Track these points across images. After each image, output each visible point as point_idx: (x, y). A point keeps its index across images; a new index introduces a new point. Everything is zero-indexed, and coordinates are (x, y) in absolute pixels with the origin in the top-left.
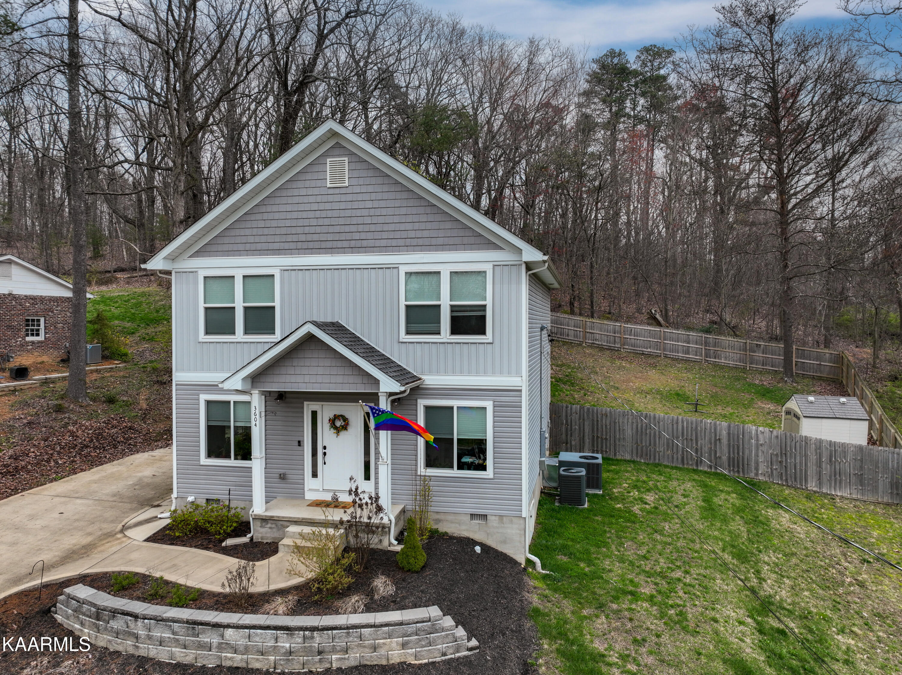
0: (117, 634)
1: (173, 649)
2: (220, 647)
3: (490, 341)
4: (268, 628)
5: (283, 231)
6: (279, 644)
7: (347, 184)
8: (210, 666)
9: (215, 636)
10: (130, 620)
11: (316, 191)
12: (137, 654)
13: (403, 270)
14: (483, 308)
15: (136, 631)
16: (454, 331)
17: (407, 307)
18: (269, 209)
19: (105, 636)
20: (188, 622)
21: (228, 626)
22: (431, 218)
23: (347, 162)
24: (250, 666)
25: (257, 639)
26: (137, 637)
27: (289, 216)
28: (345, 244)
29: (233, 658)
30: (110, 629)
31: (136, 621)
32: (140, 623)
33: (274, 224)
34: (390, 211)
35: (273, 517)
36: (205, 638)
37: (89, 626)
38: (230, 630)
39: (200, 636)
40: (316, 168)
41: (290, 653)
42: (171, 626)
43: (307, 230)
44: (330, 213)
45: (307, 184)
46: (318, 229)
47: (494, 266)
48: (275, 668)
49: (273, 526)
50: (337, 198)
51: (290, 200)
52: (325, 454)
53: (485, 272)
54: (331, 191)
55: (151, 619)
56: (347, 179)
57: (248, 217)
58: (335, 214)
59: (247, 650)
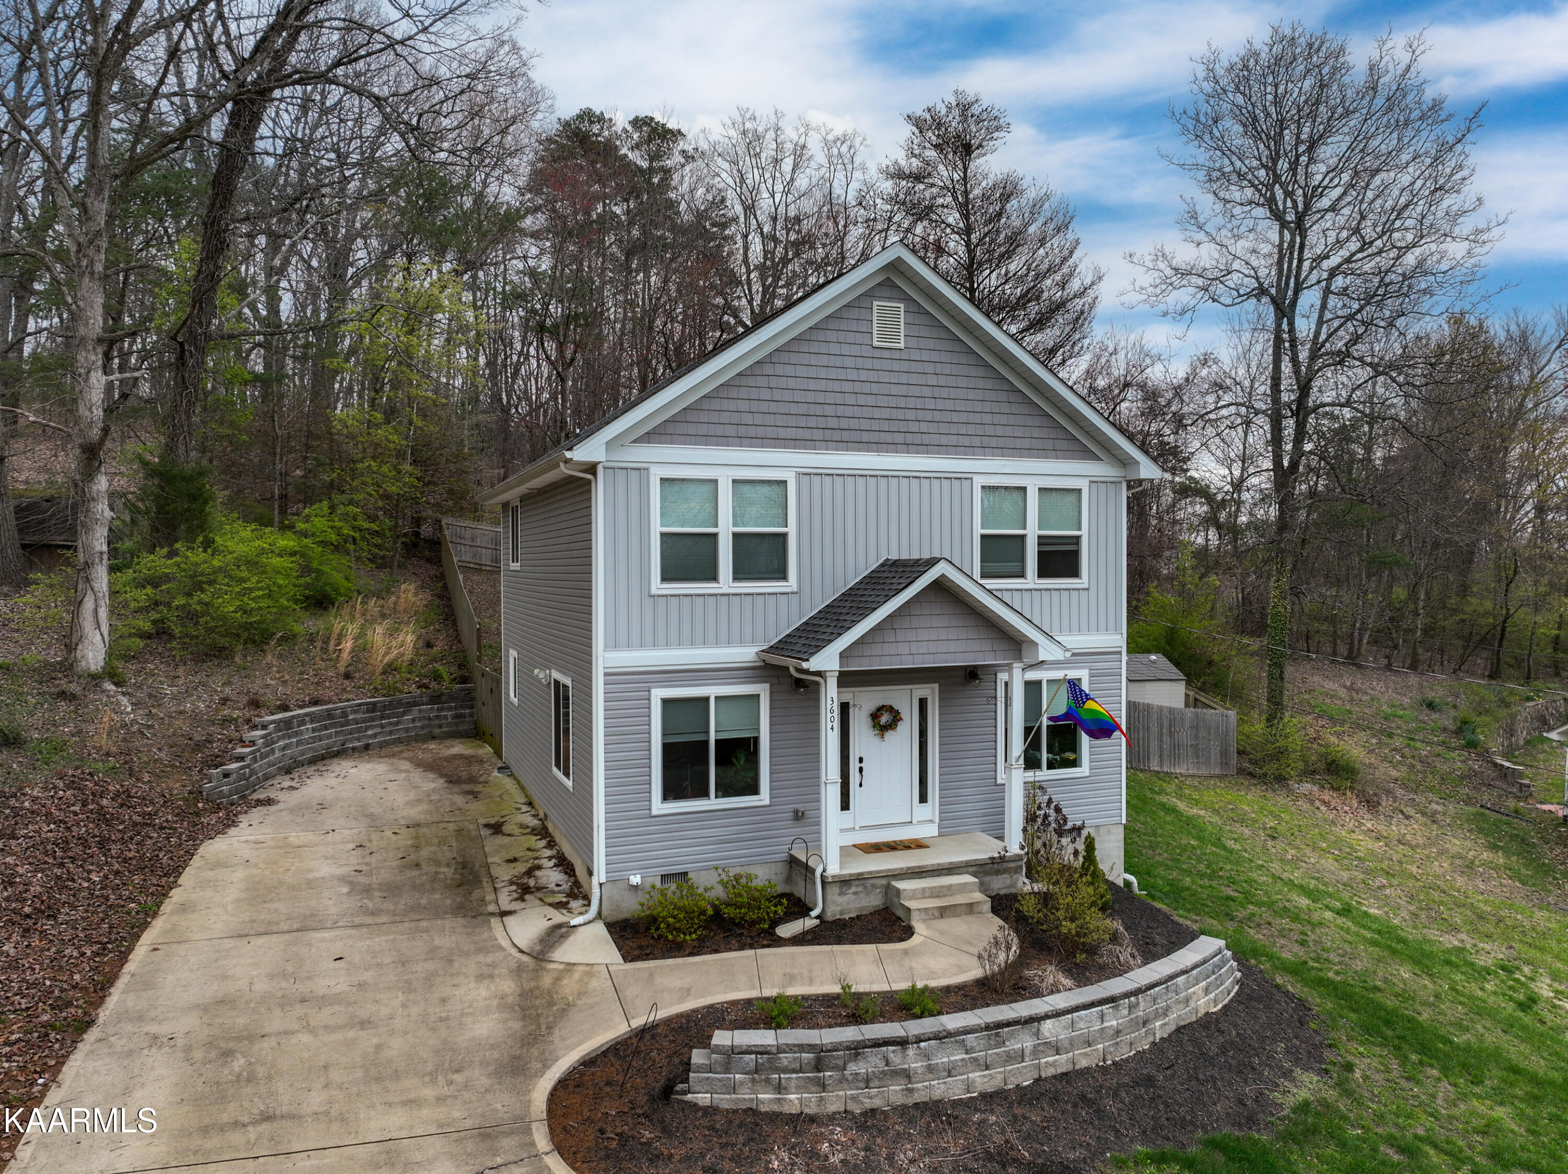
0: (867, 1082)
1: (971, 1075)
2: (1036, 1052)
3: (1086, 586)
4: (1092, 1005)
5: (803, 409)
6: (1106, 1024)
7: (902, 345)
8: (1025, 1084)
9: (1028, 1038)
10: (893, 1052)
11: (855, 350)
12: (910, 1101)
13: (979, 481)
14: (1077, 540)
15: (906, 1066)
16: (1043, 572)
17: (983, 537)
18: (779, 370)
19: (841, 1093)
20: (988, 1027)
21: (1047, 1017)
22: (1015, 409)
23: (902, 310)
24: (1077, 1067)
25: (1082, 1025)
26: (907, 1075)
27: (812, 385)
28: (899, 438)
29: (1055, 1061)
30: (850, 1078)
31: (904, 1049)
32: (911, 1051)
33: (788, 396)
34: (962, 394)
35: (862, 874)
36: (1014, 1045)
37: (798, 1087)
38: (1048, 1021)
39: (1007, 1043)
40: (854, 313)
41: (1118, 1032)
42: (963, 1040)
43: (841, 410)
44: (875, 388)
45: (842, 337)
46: (858, 412)
47: (1091, 482)
48: (1104, 1061)
49: (860, 889)
50: (887, 365)
51: (814, 360)
52: (861, 770)
53: (1080, 491)
54: (877, 353)
55: (930, 1039)
56: (902, 338)
57: (744, 381)
58: (884, 389)
59: (1072, 1044)
